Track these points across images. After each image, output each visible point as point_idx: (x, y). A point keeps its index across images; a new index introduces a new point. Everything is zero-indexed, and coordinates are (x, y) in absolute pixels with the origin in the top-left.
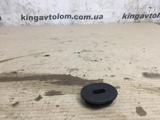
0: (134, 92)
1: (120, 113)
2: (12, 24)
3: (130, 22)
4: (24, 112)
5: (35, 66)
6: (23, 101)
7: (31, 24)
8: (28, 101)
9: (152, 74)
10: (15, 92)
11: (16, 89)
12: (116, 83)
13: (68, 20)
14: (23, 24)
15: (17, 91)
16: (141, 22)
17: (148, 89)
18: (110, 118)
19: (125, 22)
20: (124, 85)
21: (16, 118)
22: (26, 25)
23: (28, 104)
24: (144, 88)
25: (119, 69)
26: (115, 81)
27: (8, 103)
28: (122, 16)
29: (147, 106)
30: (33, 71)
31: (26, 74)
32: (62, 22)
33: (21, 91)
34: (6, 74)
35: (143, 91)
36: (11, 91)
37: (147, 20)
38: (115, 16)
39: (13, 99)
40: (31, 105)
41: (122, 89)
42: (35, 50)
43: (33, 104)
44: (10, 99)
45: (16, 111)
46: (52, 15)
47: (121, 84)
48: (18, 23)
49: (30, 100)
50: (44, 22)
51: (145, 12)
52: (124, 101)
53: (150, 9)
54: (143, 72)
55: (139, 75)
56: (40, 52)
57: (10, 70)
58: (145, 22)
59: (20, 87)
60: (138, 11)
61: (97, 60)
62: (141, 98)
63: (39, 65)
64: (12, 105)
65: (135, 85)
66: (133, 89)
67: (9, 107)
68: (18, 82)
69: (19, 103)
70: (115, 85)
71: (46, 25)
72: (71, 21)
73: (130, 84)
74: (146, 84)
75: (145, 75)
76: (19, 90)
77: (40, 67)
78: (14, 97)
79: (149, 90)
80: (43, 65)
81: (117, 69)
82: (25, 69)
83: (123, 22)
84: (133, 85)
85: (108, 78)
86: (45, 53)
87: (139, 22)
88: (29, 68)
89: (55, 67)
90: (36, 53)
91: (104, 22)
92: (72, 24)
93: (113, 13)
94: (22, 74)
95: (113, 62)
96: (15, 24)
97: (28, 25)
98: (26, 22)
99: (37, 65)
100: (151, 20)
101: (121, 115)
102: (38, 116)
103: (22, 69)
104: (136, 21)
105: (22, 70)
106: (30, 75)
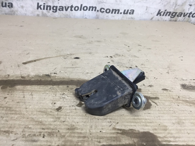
0: (173, 104)
1: (160, 123)
2: (26, 12)
3: (166, 21)
4: (70, 117)
5: (67, 70)
6: (65, 106)
7: (48, 15)
8: (70, 106)
9: (191, 86)
10: (55, 97)
11: (55, 94)
12: (155, 94)
13: (92, 13)
14: (39, 14)
15: (57, 95)
16: (178, 21)
17: (187, 101)
18: (152, 127)
19: (160, 20)
20: (163, 96)
21: (64, 122)
22: (42, 16)
23: (71, 110)
24: (183, 101)
25: (157, 78)
26: (153, 91)
27: (51, 108)
28: (157, 12)
29: (186, 118)
30: (66, 75)
31: (60, 78)
32: (84, 15)
33: (61, 96)
34: (40, 76)
35: (182, 103)
36: (51, 95)
37: (185, 19)
38: (149, 12)
39: (55, 103)
40: (75, 111)
41: (161, 100)
42: (62, 50)
43: (76, 109)
44: (52, 104)
45: (62, 115)
46: (74, 6)
47: (159, 95)
48: (32, 13)
49: (72, 106)
50: (64, 13)
51: (184, 10)
52: (164, 112)
53: (190, 6)
54: (181, 83)
55: (177, 87)
56: (69, 53)
57: (42, 72)
58: (182, 21)
59: (58, 92)
60: (176, 8)
61: (133, 67)
62: (180, 110)
63: (71, 69)
64: (56, 109)
65: (174, 97)
66: (172, 101)
67: (53, 111)
68: (55, 86)
69: (62, 108)
70: (154, 96)
71: (67, 17)
72: (96, 15)
73: (169, 95)
74: (184, 97)
75: (184, 87)
76: (58, 94)
77: (72, 71)
78: (55, 102)
79: (188, 103)
80: (75, 69)
81: (155, 79)
82: (58, 72)
83: (156, 20)
84: (171, 97)
85: (146, 88)
86: (74, 54)
87: (176, 21)
88: (61, 71)
89: (89, 72)
90: (64, 54)
91: (134, 18)
92: (97, 17)
93: (146, 8)
94: (56, 78)
95: (150, 70)
96: (29, 14)
97: (44, 15)
98: (43, 13)
99: (69, 69)
100: (189, 20)
101: (162, 125)
102: (84, 121)
103: (54, 71)
104: (173, 19)
105: (54, 73)
106: (64, 80)
